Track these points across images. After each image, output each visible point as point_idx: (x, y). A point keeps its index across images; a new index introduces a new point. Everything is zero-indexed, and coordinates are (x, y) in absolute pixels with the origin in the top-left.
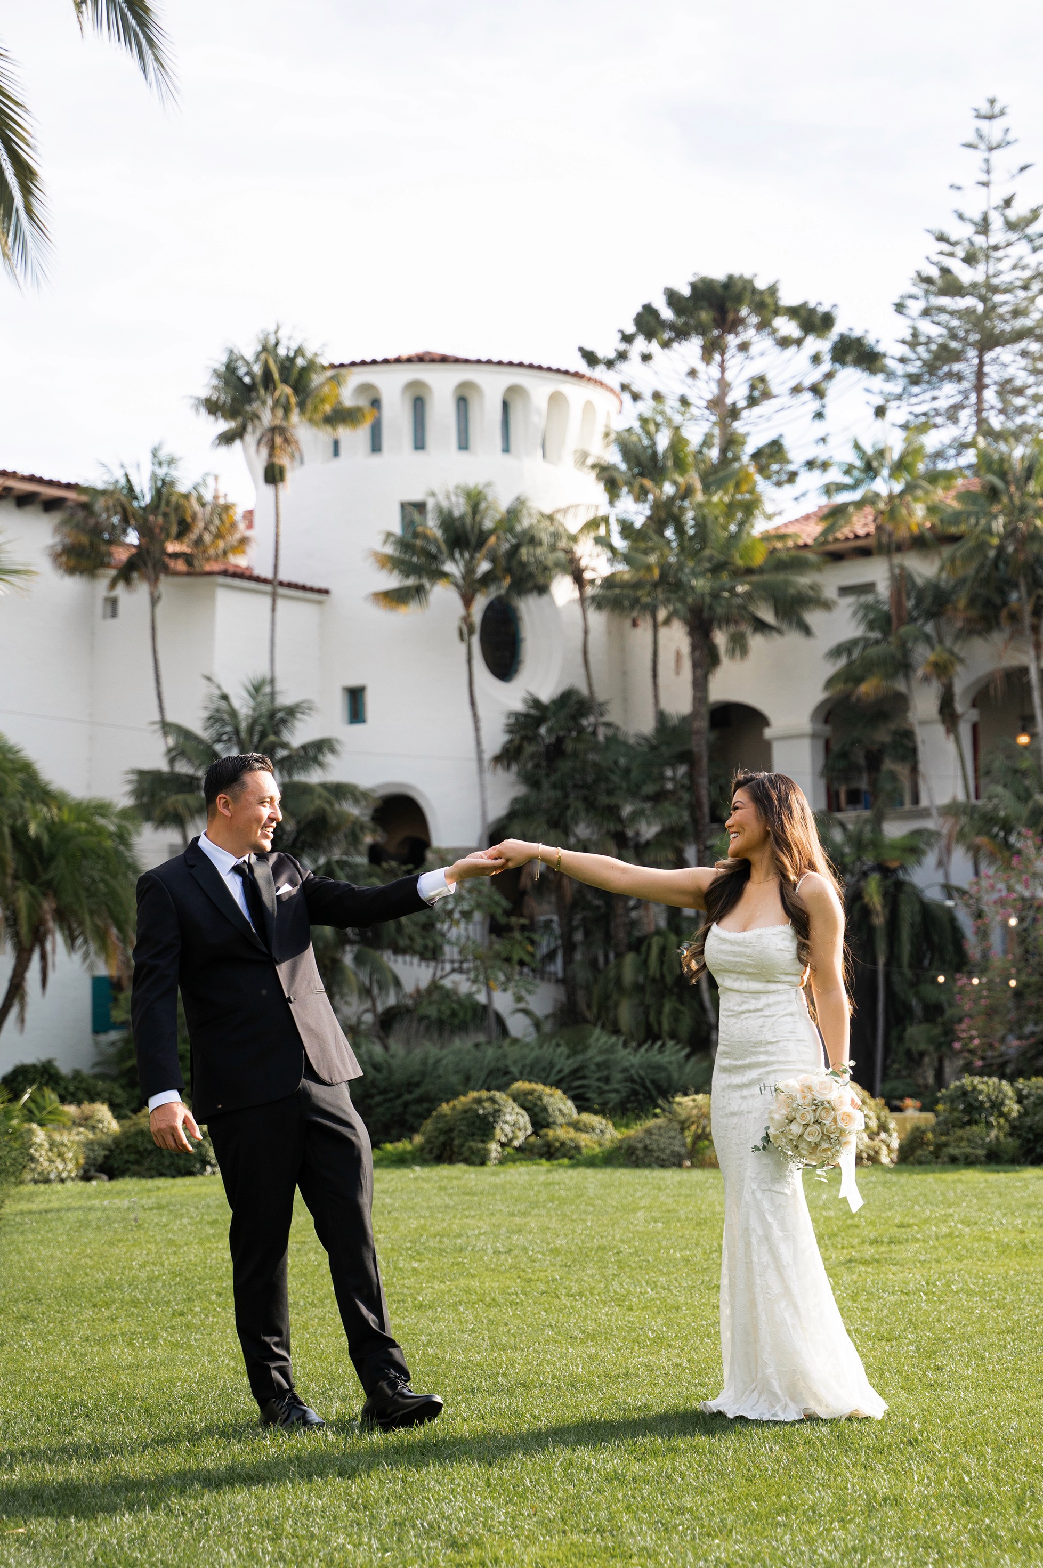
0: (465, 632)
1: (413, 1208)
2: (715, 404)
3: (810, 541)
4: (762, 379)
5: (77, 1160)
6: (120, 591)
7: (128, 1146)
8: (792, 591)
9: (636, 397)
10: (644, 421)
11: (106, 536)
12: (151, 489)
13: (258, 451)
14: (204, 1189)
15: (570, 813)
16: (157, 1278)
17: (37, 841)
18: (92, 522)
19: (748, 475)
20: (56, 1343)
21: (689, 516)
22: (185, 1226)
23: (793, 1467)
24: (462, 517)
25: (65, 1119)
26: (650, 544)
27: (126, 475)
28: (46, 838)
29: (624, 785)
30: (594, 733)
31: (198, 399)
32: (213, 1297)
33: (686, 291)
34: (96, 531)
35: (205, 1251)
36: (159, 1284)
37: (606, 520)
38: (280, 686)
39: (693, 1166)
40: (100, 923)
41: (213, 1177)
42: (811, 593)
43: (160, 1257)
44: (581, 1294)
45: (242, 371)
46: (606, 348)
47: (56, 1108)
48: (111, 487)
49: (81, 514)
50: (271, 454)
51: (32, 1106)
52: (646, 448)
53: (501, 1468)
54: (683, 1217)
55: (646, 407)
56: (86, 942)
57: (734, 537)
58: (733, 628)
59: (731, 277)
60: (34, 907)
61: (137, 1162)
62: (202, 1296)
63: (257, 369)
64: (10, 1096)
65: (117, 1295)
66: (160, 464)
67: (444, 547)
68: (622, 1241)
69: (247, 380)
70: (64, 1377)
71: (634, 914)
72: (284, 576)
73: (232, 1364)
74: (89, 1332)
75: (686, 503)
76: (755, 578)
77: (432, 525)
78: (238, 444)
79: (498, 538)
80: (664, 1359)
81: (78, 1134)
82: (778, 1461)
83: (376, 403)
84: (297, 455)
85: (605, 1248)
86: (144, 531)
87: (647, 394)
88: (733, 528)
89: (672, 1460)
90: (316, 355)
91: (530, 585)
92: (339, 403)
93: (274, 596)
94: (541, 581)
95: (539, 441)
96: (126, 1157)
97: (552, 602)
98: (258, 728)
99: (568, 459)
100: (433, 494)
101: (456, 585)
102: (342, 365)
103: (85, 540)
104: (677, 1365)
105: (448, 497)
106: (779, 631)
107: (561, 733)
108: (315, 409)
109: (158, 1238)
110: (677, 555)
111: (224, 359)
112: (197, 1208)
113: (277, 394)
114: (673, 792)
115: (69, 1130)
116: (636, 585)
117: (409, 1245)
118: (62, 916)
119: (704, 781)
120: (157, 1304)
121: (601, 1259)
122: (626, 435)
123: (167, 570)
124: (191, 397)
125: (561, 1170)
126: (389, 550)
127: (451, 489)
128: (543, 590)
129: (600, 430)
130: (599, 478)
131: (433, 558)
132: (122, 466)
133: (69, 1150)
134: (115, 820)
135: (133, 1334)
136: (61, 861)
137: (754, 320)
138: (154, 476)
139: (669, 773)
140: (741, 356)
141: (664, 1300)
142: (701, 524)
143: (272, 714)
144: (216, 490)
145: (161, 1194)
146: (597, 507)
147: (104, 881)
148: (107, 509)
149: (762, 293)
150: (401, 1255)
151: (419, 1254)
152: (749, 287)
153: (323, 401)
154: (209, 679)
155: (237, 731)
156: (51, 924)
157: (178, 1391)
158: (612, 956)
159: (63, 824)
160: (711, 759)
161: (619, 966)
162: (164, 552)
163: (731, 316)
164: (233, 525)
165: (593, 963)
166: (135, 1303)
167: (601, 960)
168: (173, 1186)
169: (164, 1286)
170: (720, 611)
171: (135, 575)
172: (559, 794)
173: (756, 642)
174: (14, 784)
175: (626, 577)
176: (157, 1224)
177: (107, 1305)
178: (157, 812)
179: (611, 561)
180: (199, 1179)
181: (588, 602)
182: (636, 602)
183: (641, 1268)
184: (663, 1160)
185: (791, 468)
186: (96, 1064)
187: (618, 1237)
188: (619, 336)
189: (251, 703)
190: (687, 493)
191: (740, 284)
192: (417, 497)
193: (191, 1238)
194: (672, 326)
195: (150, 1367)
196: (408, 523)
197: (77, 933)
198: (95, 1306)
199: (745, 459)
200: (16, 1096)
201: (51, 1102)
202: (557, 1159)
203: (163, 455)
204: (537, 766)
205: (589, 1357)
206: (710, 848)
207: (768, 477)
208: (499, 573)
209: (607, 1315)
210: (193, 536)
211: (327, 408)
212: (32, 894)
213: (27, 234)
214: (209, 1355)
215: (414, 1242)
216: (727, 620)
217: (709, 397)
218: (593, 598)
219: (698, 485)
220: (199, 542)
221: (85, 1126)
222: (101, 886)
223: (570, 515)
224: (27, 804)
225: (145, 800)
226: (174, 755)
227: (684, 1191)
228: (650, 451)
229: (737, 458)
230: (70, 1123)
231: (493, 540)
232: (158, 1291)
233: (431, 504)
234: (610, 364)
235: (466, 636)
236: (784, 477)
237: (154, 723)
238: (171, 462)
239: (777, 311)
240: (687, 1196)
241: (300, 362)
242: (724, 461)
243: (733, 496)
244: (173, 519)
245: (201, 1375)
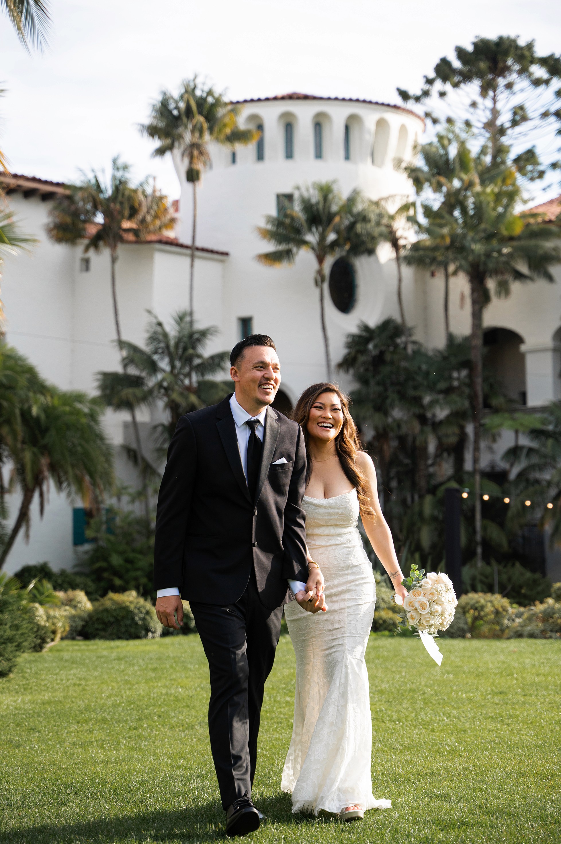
0: (319, 280)
1: (286, 662)
2: (489, 125)
3: (553, 218)
4: (521, 108)
5: (64, 628)
6: (91, 254)
7: (98, 619)
8: (540, 252)
9: (435, 121)
10: (441, 138)
11: (82, 217)
12: (112, 186)
13: (182, 160)
14: (148, 648)
15: (388, 401)
16: (119, 705)
17: (37, 419)
18: (73, 208)
19: (511, 174)
20: (54, 746)
21: (470, 202)
22: (136, 672)
23: (548, 838)
24: (318, 203)
25: (56, 601)
26: (443, 221)
27: (96, 177)
28: (43, 417)
29: (425, 383)
30: (405, 348)
31: (143, 126)
32: (156, 718)
33: (470, 48)
34: (76, 214)
35: (149, 688)
36: (120, 709)
37: (414, 204)
38: (197, 316)
39: (473, 637)
40: (78, 472)
41: (153, 640)
42: (554, 253)
43: (120, 691)
44: (399, 720)
45: (172, 106)
46: (415, 90)
47: (51, 594)
48: (85, 185)
49: (66, 203)
50: (191, 162)
51: (35, 592)
52: (441, 156)
53: (350, 833)
54: (467, 670)
55: (441, 128)
56: (69, 485)
57: (501, 217)
58: (500, 277)
59: (501, 38)
60: (35, 462)
61: (104, 630)
62: (148, 717)
63: (182, 105)
64: (21, 585)
65: (93, 715)
66: (118, 169)
67: (305, 225)
68: (426, 686)
69: (175, 112)
70: (60, 768)
71: (431, 470)
72: (199, 243)
73: (169, 761)
74: (75, 739)
75: (469, 193)
76: (515, 243)
77: (297, 208)
78: (168, 155)
79: (341, 217)
80: (456, 764)
81: (65, 610)
82: (537, 834)
83: (260, 127)
84: (208, 163)
85: (414, 690)
86: (107, 214)
87: (443, 119)
88: (500, 209)
89: (465, 831)
90: (220, 95)
91: (362, 248)
92: (237, 127)
93: (193, 257)
94: (370, 246)
95: (369, 152)
96: (96, 626)
97: (377, 260)
98: (182, 345)
99: (389, 165)
100: (298, 188)
101: (313, 249)
102: (238, 102)
103: (68, 220)
104: (466, 769)
105: (308, 190)
106: (531, 279)
107: (383, 348)
108: (220, 131)
109: (119, 679)
110: (463, 228)
111: (160, 98)
112: (143, 660)
113: (194, 121)
114: (458, 388)
115: (60, 608)
116: (435, 249)
117: (284, 686)
118: (53, 468)
119: (479, 380)
120: (118, 722)
121: (412, 698)
122: (427, 147)
123: (122, 240)
124: (138, 124)
125: (384, 639)
126: (269, 227)
127: (310, 183)
128: (371, 252)
129: (410, 143)
130: (409, 176)
131: (298, 231)
132: (93, 171)
133: (59, 621)
134: (88, 405)
135: (104, 741)
136: (53, 432)
137: (517, 67)
138: (114, 178)
139: (455, 375)
140: (507, 93)
141: (455, 725)
142: (478, 207)
143: (191, 335)
144: (154, 187)
145: (119, 650)
146: (408, 196)
147: (81, 445)
148: (83, 200)
149: (522, 48)
150: (279, 692)
151: (290, 692)
152: (513, 44)
153: (225, 125)
154: (149, 312)
155: (168, 347)
156: (47, 473)
157: (135, 778)
158: (416, 497)
159: (54, 408)
160: (484, 366)
161: (421, 504)
162: (120, 228)
163: (501, 65)
164: (166, 210)
165: (404, 502)
166: (104, 721)
167: (409, 500)
168: (127, 645)
169: (123, 710)
170: (491, 265)
171: (101, 243)
172: (381, 389)
173: (516, 286)
174: (22, 381)
175: (428, 243)
176: (118, 670)
177: (87, 722)
178: (115, 400)
179: (417, 233)
180: (144, 641)
181: (401, 260)
182: (434, 260)
183: (439, 704)
184: (452, 633)
185: (541, 168)
186: (75, 566)
187: (423, 683)
188: (425, 80)
189: (177, 328)
190: (470, 185)
191: (507, 42)
192: (287, 190)
193: (140, 679)
194: (460, 73)
195: (116, 762)
196: (281, 208)
197: (63, 479)
198: (78, 722)
199: (509, 162)
200: (24, 586)
201: (48, 590)
202: (380, 631)
203: (120, 162)
204: (367, 370)
205: (406, 761)
206: (483, 425)
207: (524, 174)
208: (341, 241)
209: (417, 734)
210: (140, 216)
211: (228, 131)
212: (34, 454)
213: (35, 14)
214: (154, 755)
215: (287, 684)
216: (496, 272)
217: (485, 120)
218: (405, 258)
219: (477, 180)
220: (143, 221)
221: (70, 605)
222: (79, 449)
223: (390, 201)
224: (31, 394)
225: (108, 392)
226: (127, 362)
227: (467, 654)
228: (444, 159)
229: (503, 162)
230: (59, 604)
231: (337, 219)
232: (119, 714)
233: (296, 195)
234: (417, 99)
235: (319, 283)
236: (536, 174)
237: (113, 341)
238: (125, 168)
239: (533, 61)
240: (469, 657)
241: (210, 100)
242: (495, 164)
243: (501, 187)
244: (127, 206)
245: (149, 768)
